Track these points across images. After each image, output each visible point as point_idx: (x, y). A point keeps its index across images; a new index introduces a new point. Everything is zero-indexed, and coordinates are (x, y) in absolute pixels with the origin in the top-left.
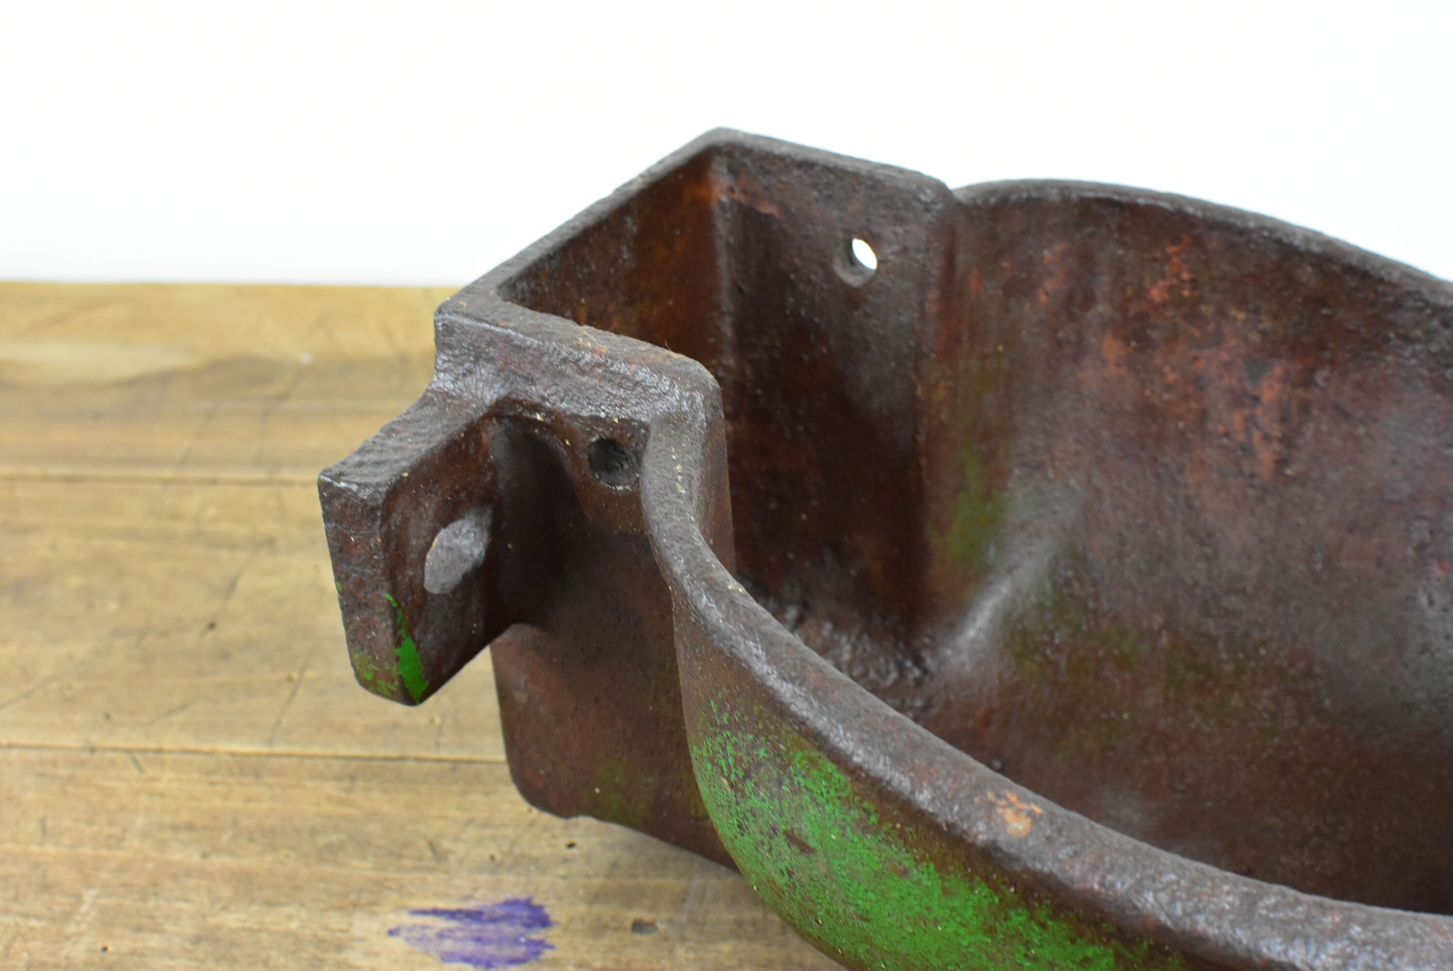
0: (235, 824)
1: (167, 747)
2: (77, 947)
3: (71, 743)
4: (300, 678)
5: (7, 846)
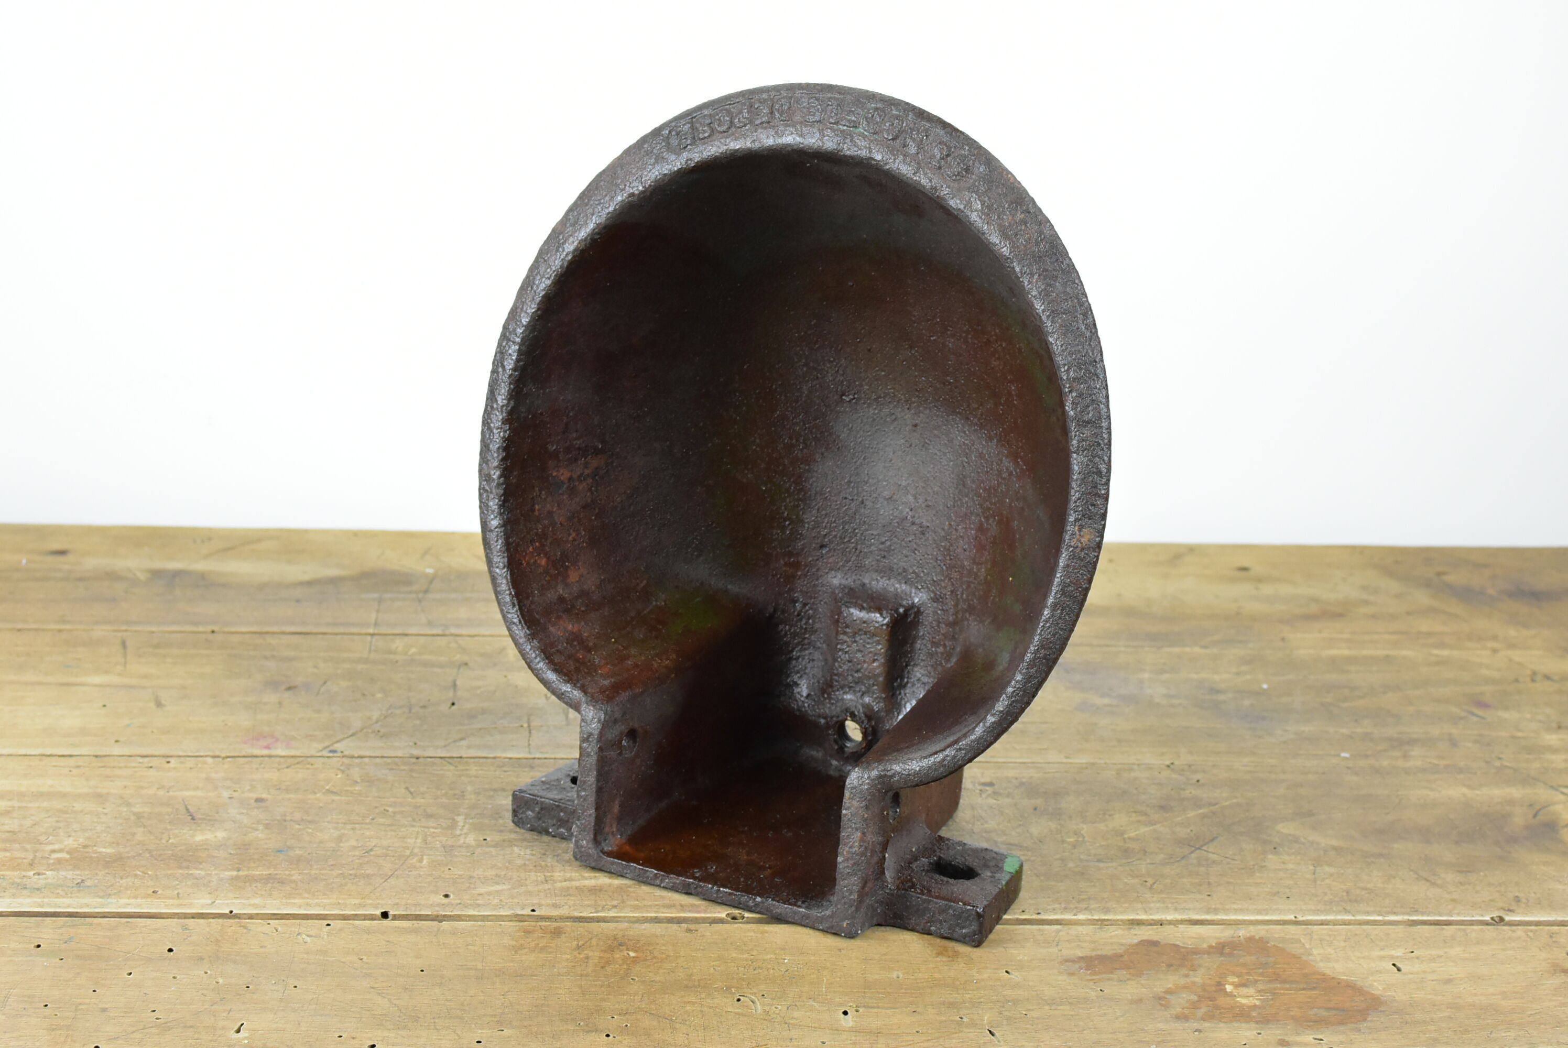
1: (464, 756)
2: (468, 839)
3: (400, 755)
4: (529, 726)
5: (392, 799)
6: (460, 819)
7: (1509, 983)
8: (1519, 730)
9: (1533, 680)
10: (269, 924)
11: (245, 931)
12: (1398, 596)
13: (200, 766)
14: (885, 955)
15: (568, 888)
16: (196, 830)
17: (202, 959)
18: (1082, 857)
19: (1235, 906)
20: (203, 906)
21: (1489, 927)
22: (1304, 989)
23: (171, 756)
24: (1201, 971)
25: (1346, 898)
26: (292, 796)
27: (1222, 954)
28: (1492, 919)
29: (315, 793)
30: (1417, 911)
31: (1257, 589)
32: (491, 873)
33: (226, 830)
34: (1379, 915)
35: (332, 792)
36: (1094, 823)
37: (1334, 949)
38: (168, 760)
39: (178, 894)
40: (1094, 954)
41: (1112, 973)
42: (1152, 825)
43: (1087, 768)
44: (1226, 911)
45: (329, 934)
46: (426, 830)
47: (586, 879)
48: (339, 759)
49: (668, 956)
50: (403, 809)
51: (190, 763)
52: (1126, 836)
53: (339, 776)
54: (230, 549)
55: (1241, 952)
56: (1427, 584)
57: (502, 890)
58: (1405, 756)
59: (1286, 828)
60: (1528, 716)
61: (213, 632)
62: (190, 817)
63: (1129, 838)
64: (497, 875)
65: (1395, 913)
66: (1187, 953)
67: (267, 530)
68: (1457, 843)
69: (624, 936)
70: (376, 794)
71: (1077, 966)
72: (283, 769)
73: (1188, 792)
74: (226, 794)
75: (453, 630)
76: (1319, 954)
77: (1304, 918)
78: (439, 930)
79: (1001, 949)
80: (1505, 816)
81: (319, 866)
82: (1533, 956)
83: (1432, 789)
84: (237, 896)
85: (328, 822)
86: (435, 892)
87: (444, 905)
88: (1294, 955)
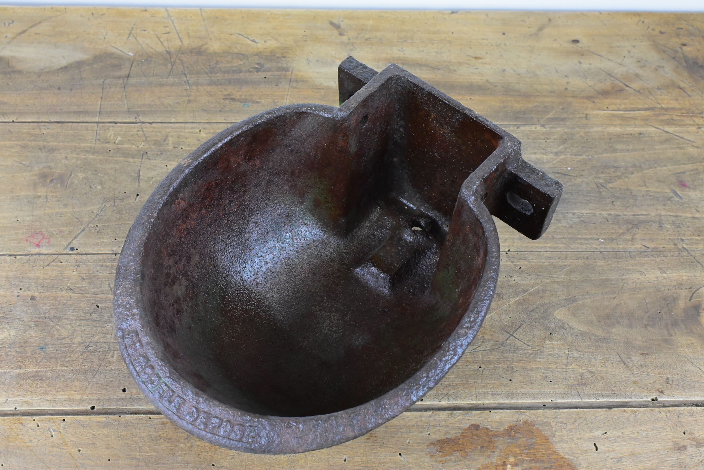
3: (107, 252)
7: (650, 461)
8: (698, 211)
11: (22, 426)
12: (656, 70)
13: (3, 264)
20: (1, 404)
21: (649, 410)
25: (580, 382)
26: (50, 294)
27: (509, 437)
28: (652, 400)
29: (61, 290)
30: (614, 393)
31: (580, 63)
33: (15, 328)
34: (594, 398)
35: (71, 289)
40: (445, 437)
41: (452, 455)
42: (491, 312)
45: (64, 428)
48: (74, 256)
53: (74, 273)
54: (24, 32)
55: (519, 435)
58: (633, 240)
59: (559, 315)
61: (13, 122)
65: (603, 396)
66: (492, 436)
70: (93, 291)
71: (435, 448)
72: (46, 266)
73: (514, 279)
74: (16, 293)
75: (141, 118)
76: (558, 436)
77: (556, 401)
78: (119, 423)
79: (399, 434)
80: (675, 299)
81: (61, 363)
82: (666, 435)
83: (642, 273)
84: (19, 394)
85: (67, 319)
86: (118, 387)
87: (122, 399)
88: (545, 437)
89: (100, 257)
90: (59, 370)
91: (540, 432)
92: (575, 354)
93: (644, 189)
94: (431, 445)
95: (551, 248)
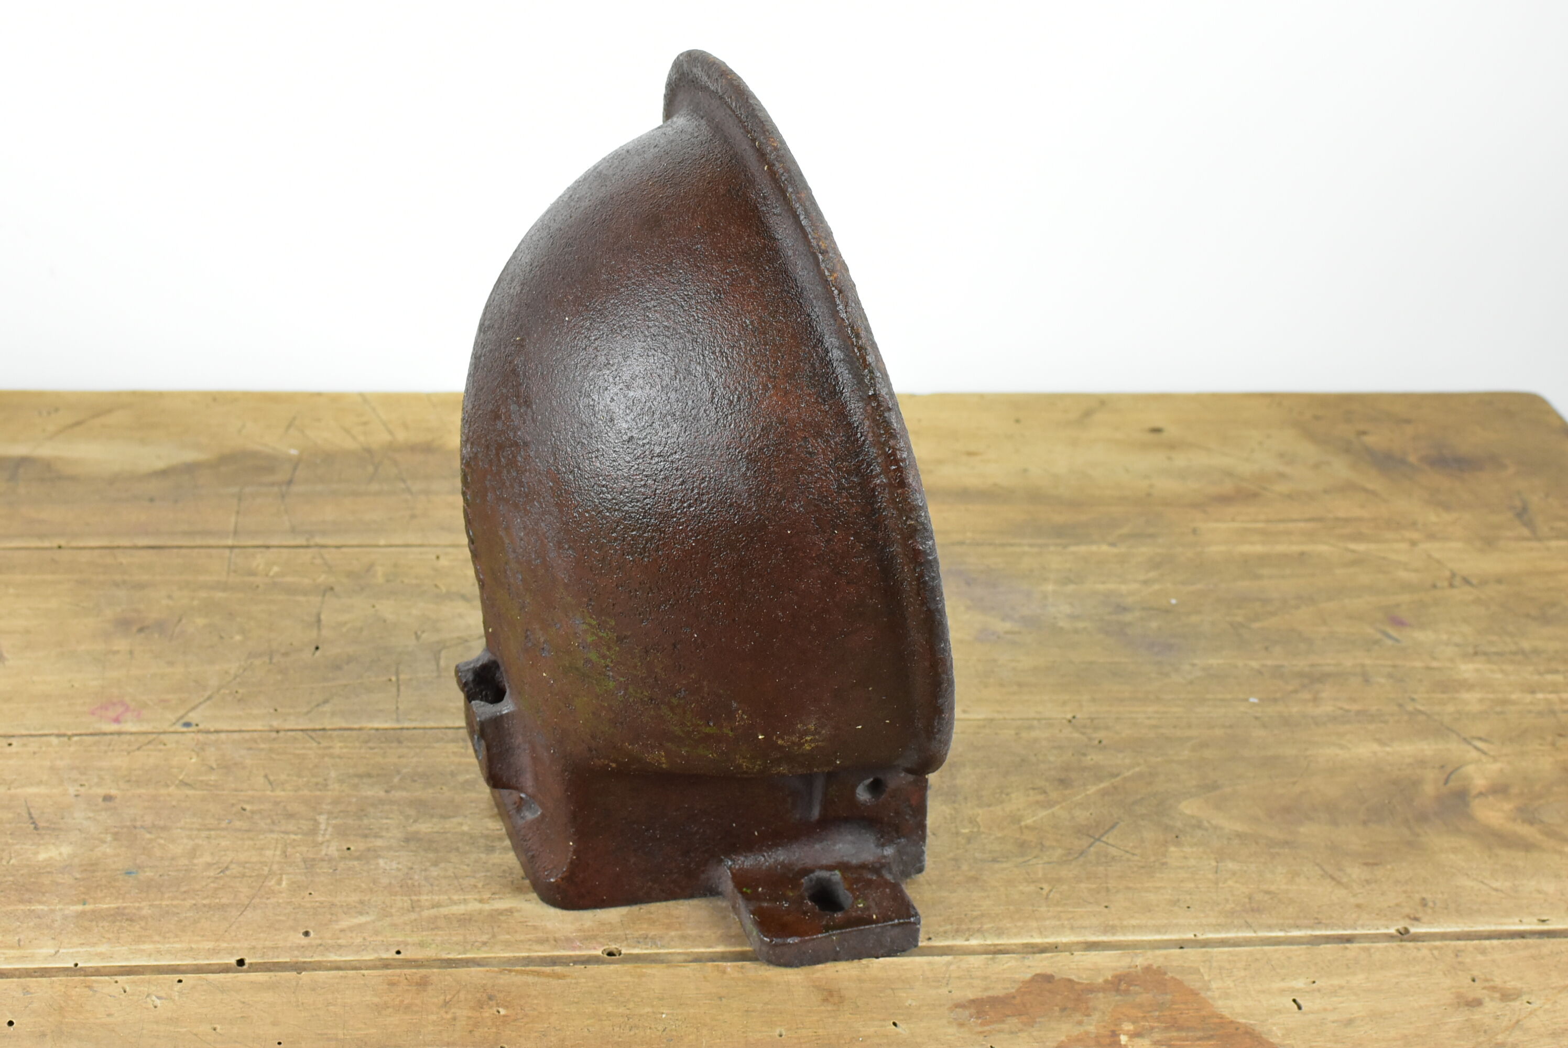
0: (398, 772)
1: (328, 727)
2: (330, 849)
3: (260, 728)
4: (398, 680)
5: (250, 793)
6: (322, 819)
7: (1411, 1023)
8: (1434, 658)
9: (1451, 586)
10: (116, 982)
11: (91, 993)
12: (1316, 466)
13: (44, 749)
14: (766, 1004)
15: (436, 917)
16: (39, 845)
17: (43, 1035)
18: (977, 855)
19: (1133, 922)
20: (46, 959)
21: (1394, 944)
22: (1200, 1039)
23: (13, 736)
24: (1096, 1016)
25: (1248, 906)
26: (143, 791)
27: (1117, 990)
28: (1398, 931)
29: (167, 786)
30: (1320, 923)
31: (1169, 458)
32: (354, 898)
33: (71, 843)
34: (1281, 930)
35: (186, 784)
36: (990, 806)
37: (1234, 981)
38: (10, 741)
39: (19, 940)
40: (985, 994)
41: (1003, 1022)
42: (1052, 806)
43: (984, 727)
44: (1124, 929)
45: (181, 993)
46: (286, 837)
47: (455, 903)
48: (193, 735)
49: (540, 1013)
50: (262, 807)
51: (34, 745)
52: (1023, 824)
53: (193, 760)
54: (78, 424)
55: (1137, 988)
56: (1347, 449)
57: (367, 923)
58: (1316, 700)
59: (1189, 808)
60: (1444, 637)
61: (60, 547)
62: (32, 826)
63: (1027, 827)
64: (361, 902)
65: (1298, 927)
66: (1082, 991)
67: (118, 394)
68: (1365, 823)
69: (493, 986)
70: (233, 786)
71: (967, 1013)
72: (134, 751)
73: (1089, 758)
74: (72, 790)
75: (319, 540)
76: (1218, 989)
77: (1204, 937)
78: (297, 984)
79: (889, 992)
80: (1416, 783)
81: (171, 894)
82: (1438, 984)
83: (1342, 747)
84: (82, 941)
85: (181, 828)
86: (294, 929)
87: (303, 947)
88: (1192, 990)
89: (247, 736)
90: (167, 906)
91: (1179, 983)
92: (1231, 865)
93: (1324, 629)
94: (956, 1007)
95: (1156, 712)
